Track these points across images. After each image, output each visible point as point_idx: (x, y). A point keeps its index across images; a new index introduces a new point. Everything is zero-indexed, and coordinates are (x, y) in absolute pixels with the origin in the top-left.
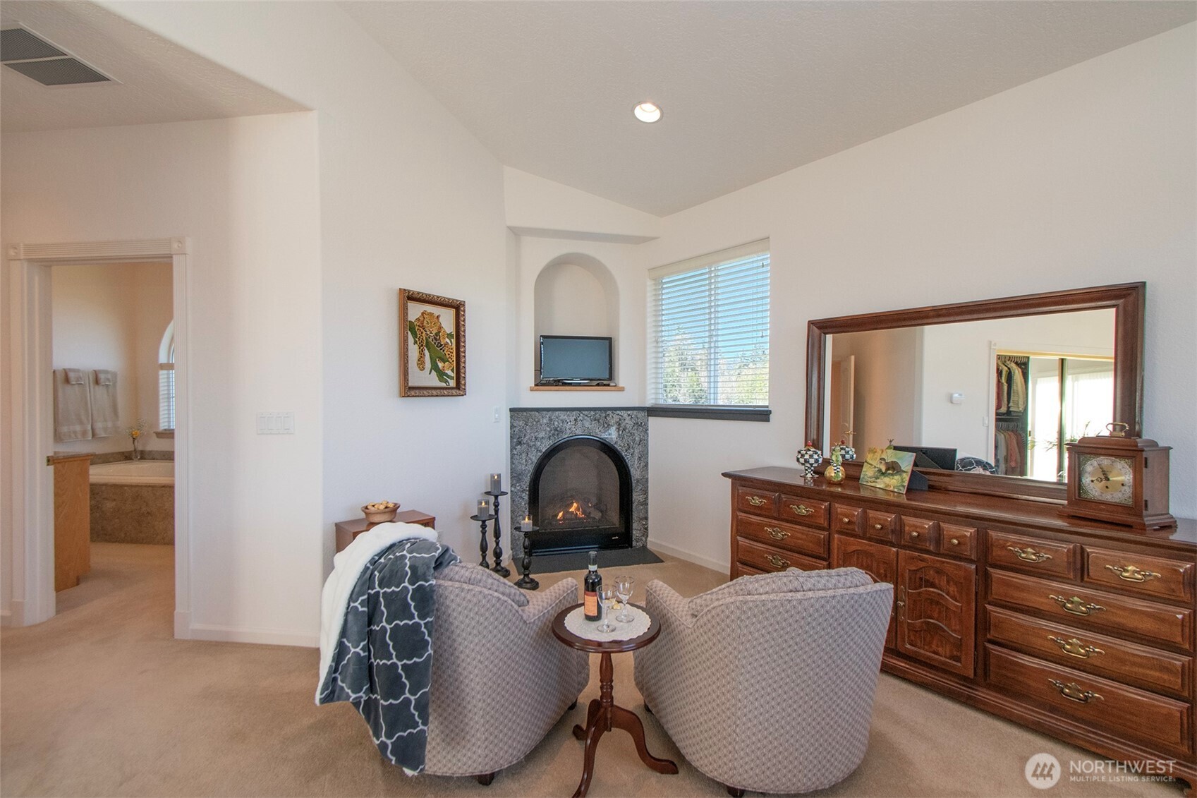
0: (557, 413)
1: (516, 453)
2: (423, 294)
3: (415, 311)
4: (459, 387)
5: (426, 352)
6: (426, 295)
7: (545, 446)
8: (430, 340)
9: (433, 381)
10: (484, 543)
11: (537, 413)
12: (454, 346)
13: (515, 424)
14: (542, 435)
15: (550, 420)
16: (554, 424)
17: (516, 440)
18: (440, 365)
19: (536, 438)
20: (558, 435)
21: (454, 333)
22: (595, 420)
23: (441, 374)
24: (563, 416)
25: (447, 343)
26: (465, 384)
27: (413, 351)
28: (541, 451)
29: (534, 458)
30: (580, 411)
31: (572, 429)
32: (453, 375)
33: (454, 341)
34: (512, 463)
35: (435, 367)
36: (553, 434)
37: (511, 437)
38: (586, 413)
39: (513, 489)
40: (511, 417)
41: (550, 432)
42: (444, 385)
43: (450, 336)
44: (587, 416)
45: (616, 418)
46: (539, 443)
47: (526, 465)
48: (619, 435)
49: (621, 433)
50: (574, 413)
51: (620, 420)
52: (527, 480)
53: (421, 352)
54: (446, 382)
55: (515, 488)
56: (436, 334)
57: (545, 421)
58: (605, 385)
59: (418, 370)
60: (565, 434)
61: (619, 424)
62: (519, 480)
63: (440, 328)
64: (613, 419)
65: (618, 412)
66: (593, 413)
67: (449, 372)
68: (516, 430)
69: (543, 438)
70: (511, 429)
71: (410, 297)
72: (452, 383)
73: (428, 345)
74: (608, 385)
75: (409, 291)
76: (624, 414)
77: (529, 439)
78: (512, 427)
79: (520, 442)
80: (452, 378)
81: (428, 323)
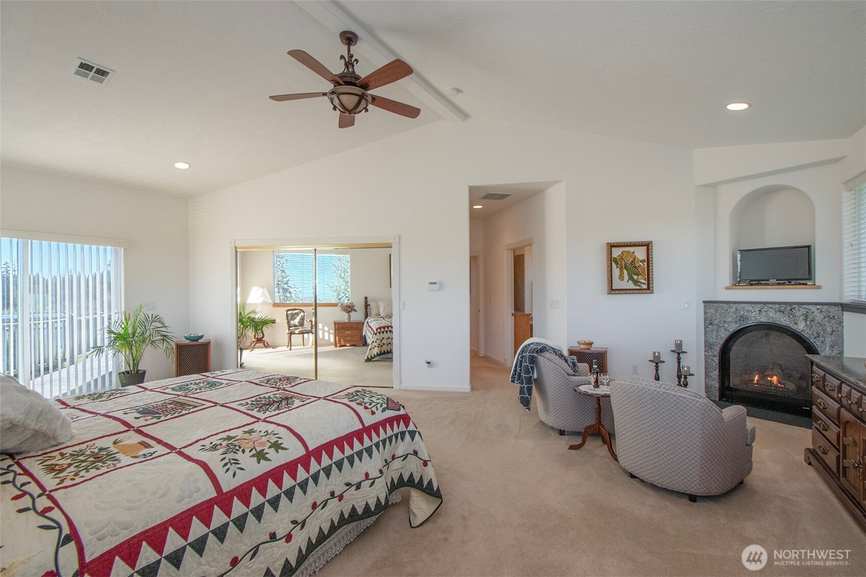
0: (743, 305)
1: (708, 330)
2: (620, 243)
3: (616, 252)
4: (649, 289)
5: (625, 272)
6: (622, 243)
7: (733, 327)
8: (628, 265)
9: (631, 285)
10: (657, 376)
11: (726, 305)
12: (646, 266)
13: (708, 312)
14: (729, 319)
15: (737, 309)
16: (740, 313)
17: (709, 322)
18: (635, 277)
19: (725, 322)
20: (743, 321)
21: (646, 259)
22: (780, 312)
23: (636, 282)
24: (747, 307)
25: (640, 265)
26: (653, 287)
27: (616, 271)
28: (728, 331)
29: (723, 335)
30: (764, 304)
31: (755, 317)
32: (646, 282)
33: (645, 264)
34: (705, 336)
35: (631, 278)
36: (740, 320)
37: (705, 319)
38: (770, 306)
39: (706, 353)
40: (705, 306)
41: (736, 318)
42: (638, 288)
43: (643, 261)
44: (771, 308)
45: (803, 311)
46: (727, 325)
47: (717, 339)
48: (806, 324)
49: (808, 323)
50: (758, 305)
51: (808, 312)
52: (717, 350)
53: (621, 271)
54: (639, 286)
55: (708, 353)
56: (632, 262)
57: (732, 310)
58: (803, 284)
59: (619, 280)
60: (750, 320)
61: (807, 316)
62: (711, 348)
63: (635, 258)
64: (799, 312)
65: (805, 306)
66: (777, 306)
67: (643, 281)
68: (709, 315)
69: (730, 322)
70: (704, 314)
71: (611, 246)
72: (645, 287)
73: (626, 268)
74: (806, 284)
75: (611, 243)
76: (813, 308)
77: (719, 322)
78: (705, 313)
79: (712, 323)
80: (645, 284)
81: (626, 256)
